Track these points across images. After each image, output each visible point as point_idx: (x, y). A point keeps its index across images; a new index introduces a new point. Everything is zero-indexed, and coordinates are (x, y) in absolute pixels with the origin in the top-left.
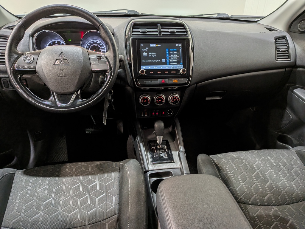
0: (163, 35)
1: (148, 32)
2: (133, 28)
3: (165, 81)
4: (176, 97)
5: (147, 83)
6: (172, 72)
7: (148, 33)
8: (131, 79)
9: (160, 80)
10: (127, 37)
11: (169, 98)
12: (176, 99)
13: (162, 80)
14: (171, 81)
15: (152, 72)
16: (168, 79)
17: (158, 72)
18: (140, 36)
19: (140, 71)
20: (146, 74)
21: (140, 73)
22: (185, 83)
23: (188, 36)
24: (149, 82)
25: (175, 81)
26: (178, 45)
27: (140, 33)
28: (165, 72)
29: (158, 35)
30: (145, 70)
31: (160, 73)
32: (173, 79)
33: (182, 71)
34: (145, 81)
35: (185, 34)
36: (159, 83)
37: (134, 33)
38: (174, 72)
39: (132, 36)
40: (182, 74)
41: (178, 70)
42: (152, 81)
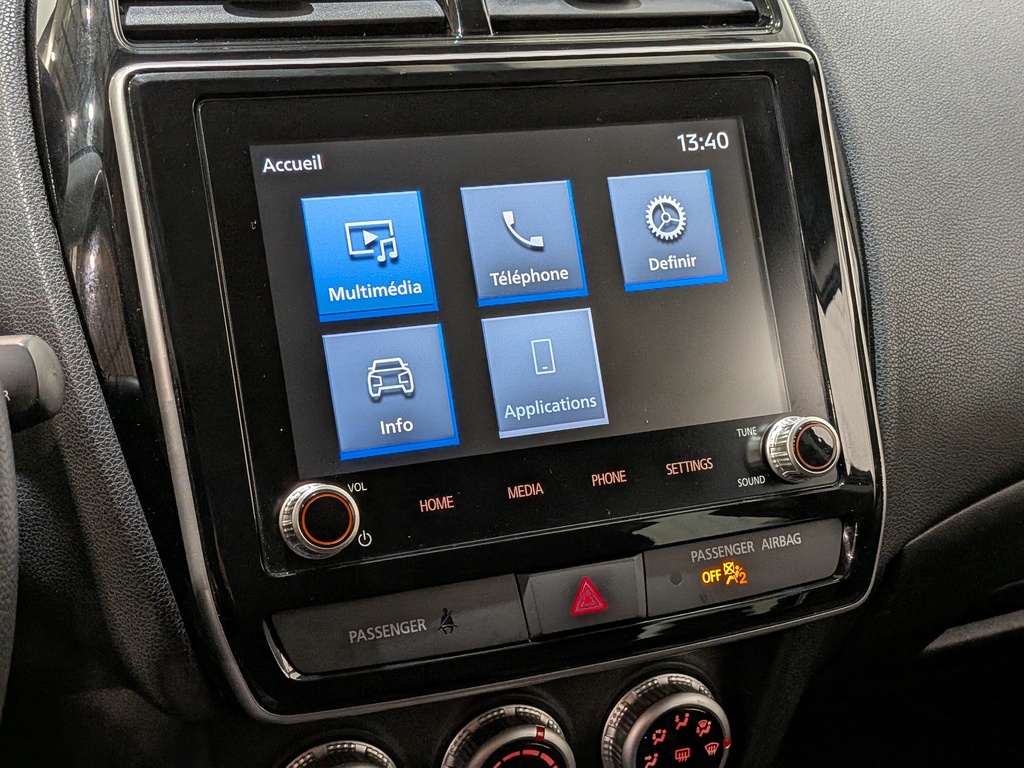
0: (504, 25)
3: (601, 590)
4: (699, 714)
5: (387, 654)
6: (671, 469)
7: (324, 12)
8: (164, 614)
9: (547, 585)
10: (49, 57)
11: (620, 741)
12: (698, 744)
13: (575, 592)
14: (676, 580)
15: (446, 502)
16: (635, 558)
17: (515, 492)
18: (228, 43)
19: (284, 509)
20: (367, 536)
21: (292, 532)
22: (831, 578)
23: (782, 24)
24: (415, 628)
25: (722, 572)
26: (694, 136)
27: (222, 6)
28: (594, 481)
29: (452, 34)
30: (358, 487)
31: (540, 493)
32: (693, 557)
33: (790, 451)
34: (361, 631)
35: (745, 9)
36: (535, 631)
37: (154, 12)
38: (696, 465)
39: (127, 47)
40: (788, 480)
41: (738, 430)
42: (450, 617)
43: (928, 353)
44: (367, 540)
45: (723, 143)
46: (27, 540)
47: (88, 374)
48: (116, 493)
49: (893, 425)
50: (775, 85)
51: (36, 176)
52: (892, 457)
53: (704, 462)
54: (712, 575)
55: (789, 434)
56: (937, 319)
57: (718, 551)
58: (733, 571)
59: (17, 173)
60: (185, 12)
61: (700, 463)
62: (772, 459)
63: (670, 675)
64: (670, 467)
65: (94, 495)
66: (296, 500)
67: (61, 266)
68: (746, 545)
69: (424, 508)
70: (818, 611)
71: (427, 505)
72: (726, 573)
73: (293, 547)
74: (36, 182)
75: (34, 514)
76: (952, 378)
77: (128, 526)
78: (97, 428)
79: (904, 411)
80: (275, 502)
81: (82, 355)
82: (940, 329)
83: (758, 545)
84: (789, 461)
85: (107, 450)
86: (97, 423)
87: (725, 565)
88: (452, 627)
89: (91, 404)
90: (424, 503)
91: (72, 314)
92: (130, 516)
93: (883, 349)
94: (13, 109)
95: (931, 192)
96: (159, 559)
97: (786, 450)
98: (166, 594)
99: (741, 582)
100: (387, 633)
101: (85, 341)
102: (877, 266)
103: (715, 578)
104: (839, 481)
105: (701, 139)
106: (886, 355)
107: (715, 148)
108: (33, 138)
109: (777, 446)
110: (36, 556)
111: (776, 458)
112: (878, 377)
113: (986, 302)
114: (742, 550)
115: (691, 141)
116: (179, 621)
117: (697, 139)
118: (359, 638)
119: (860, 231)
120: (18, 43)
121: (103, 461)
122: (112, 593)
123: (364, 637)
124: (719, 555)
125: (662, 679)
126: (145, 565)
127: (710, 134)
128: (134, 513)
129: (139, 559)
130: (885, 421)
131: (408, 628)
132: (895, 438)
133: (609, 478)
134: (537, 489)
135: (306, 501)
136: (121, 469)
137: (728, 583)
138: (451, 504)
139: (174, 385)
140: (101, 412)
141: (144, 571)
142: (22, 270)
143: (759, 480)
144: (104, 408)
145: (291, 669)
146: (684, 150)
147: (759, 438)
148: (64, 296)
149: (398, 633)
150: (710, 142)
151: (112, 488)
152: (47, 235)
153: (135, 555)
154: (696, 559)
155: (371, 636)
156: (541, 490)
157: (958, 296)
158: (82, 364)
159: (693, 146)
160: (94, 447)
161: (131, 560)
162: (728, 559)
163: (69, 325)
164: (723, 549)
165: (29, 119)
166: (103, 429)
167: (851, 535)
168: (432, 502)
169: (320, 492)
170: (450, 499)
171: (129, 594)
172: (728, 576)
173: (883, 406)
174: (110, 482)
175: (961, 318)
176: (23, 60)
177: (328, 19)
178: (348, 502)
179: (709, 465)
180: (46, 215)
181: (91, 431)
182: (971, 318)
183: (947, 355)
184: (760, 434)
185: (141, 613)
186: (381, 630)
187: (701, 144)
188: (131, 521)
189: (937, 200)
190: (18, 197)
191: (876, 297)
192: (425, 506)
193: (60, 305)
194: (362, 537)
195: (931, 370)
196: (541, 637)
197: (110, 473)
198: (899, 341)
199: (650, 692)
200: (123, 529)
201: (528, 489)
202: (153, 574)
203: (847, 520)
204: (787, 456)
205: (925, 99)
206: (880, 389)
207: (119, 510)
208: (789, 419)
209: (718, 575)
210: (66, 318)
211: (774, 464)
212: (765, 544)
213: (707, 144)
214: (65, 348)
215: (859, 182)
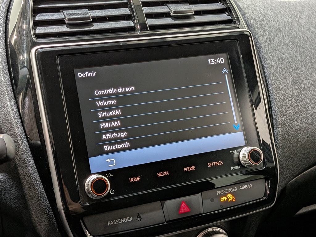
0: (153, 27)
1: (97, 20)
2: (36, 11)
3: (187, 204)
5: (120, 229)
7: (97, 26)
9: (171, 204)
13: (180, 206)
14: (212, 201)
15: (138, 179)
16: (199, 194)
17: (160, 175)
18: (67, 38)
19: (86, 183)
20: (113, 191)
21: (89, 191)
22: (262, 198)
23: (240, 24)
24: (129, 220)
25: (227, 198)
26: (213, 59)
27: (65, 26)
28: (185, 170)
29: (137, 31)
30: (110, 175)
31: (168, 174)
32: (217, 193)
33: (247, 158)
34: (111, 221)
35: (228, 19)
36: (167, 220)
37: (44, 29)
38: (217, 163)
39: (36, 40)
40: (247, 167)
41: (231, 151)
42: (140, 216)
43: (291, 124)
44: (113, 192)
45: (222, 61)
46: (7, 194)
47: (25, 142)
48: (34, 180)
49: (280, 147)
50: (238, 43)
51: (8, 81)
52: (281, 158)
53: (220, 162)
54: (224, 199)
55: (247, 153)
56: (293, 113)
57: (225, 191)
58: (230, 197)
59: (3, 80)
60: (54, 28)
61: (219, 162)
62: (242, 161)
63: (213, 228)
64: (209, 164)
65: (27, 180)
66: (90, 181)
67: (16, 109)
68: (234, 189)
69: (131, 181)
70: (259, 209)
71: (132, 180)
72: (228, 198)
73: (89, 195)
74: (9, 83)
75: (9, 186)
76: (299, 131)
77: (38, 190)
78: (28, 159)
79: (284, 142)
80: (83, 181)
81: (23, 137)
82: (294, 116)
83: (238, 189)
84: (247, 162)
85: (31, 166)
86: (27, 158)
87: (228, 195)
88: (141, 219)
89: (26, 152)
90: (131, 179)
91: (20, 124)
92: (38, 187)
93: (276, 123)
94: (1, 60)
95: (290, 73)
96: (48, 200)
97: (245, 158)
98: (50, 211)
99: (233, 200)
100: (120, 222)
101: (24, 132)
102: (273, 97)
103: (225, 200)
104: (263, 167)
105: (215, 60)
106: (277, 125)
107: (220, 63)
108: (8, 69)
109: (243, 157)
110: (10, 198)
111: (243, 160)
112: (275, 132)
113: (309, 106)
114: (233, 190)
115: (212, 61)
116: (54, 220)
117: (214, 60)
118: (111, 224)
119: (267, 86)
120: (3, 40)
121: (30, 170)
122: (33, 211)
123: (113, 223)
124: (226, 192)
125: (210, 229)
126: (43, 202)
127: (218, 59)
128: (39, 186)
129: (41, 201)
130: (278, 146)
131: (126, 220)
132: (282, 151)
133: (190, 169)
134: (166, 173)
135: (93, 181)
136: (35, 172)
137: (229, 201)
138: (139, 179)
139: (51, 145)
140: (29, 154)
141: (43, 204)
142: (4, 110)
143: (238, 167)
144: (30, 153)
145: (90, 235)
146: (210, 64)
147: (237, 154)
148: (17, 118)
149: (123, 222)
150: (218, 61)
151: (32, 178)
152: (12, 99)
153: (40, 199)
154: (218, 194)
155: (115, 223)
156: (168, 173)
157: (299, 105)
158: (23, 139)
159: (213, 62)
160: (27, 165)
161: (39, 201)
162: (229, 193)
163: (19, 127)
164: (227, 190)
165: (6, 63)
166: (29, 159)
167: (268, 184)
168: (133, 179)
169: (97, 178)
170: (139, 178)
171: (38, 211)
172: (229, 199)
173: (277, 141)
174: (32, 176)
175: (301, 112)
176: (4, 45)
177: (98, 28)
178: (106, 181)
179: (222, 163)
180: (11, 93)
181: (26, 160)
182: (304, 112)
183: (297, 124)
184: (237, 152)
185: (42, 218)
186: (118, 221)
187: (215, 62)
188: (39, 189)
189: (292, 75)
190: (3, 88)
191: (273, 106)
192: (131, 180)
193: (16, 121)
194: (111, 191)
195: (292, 129)
196: (169, 221)
197: (32, 173)
198: (281, 121)
199: (207, 234)
200: (36, 191)
201: (164, 173)
202: (46, 205)
203: (266, 179)
204: (246, 160)
205: (286, 43)
206: (276, 136)
207: (35, 185)
208: (246, 147)
209: (226, 199)
210: (18, 125)
211: (242, 162)
212: (241, 188)
213: (217, 62)
214: (18, 135)
215: (266, 71)
